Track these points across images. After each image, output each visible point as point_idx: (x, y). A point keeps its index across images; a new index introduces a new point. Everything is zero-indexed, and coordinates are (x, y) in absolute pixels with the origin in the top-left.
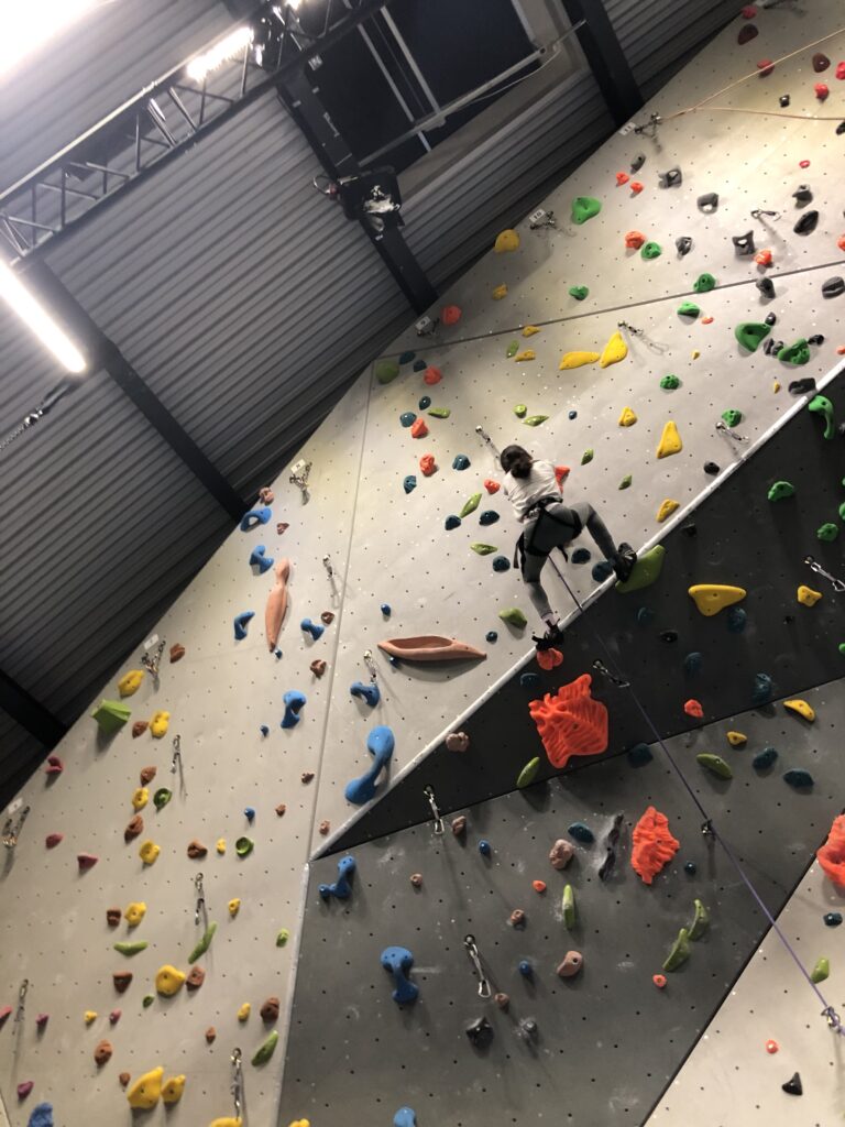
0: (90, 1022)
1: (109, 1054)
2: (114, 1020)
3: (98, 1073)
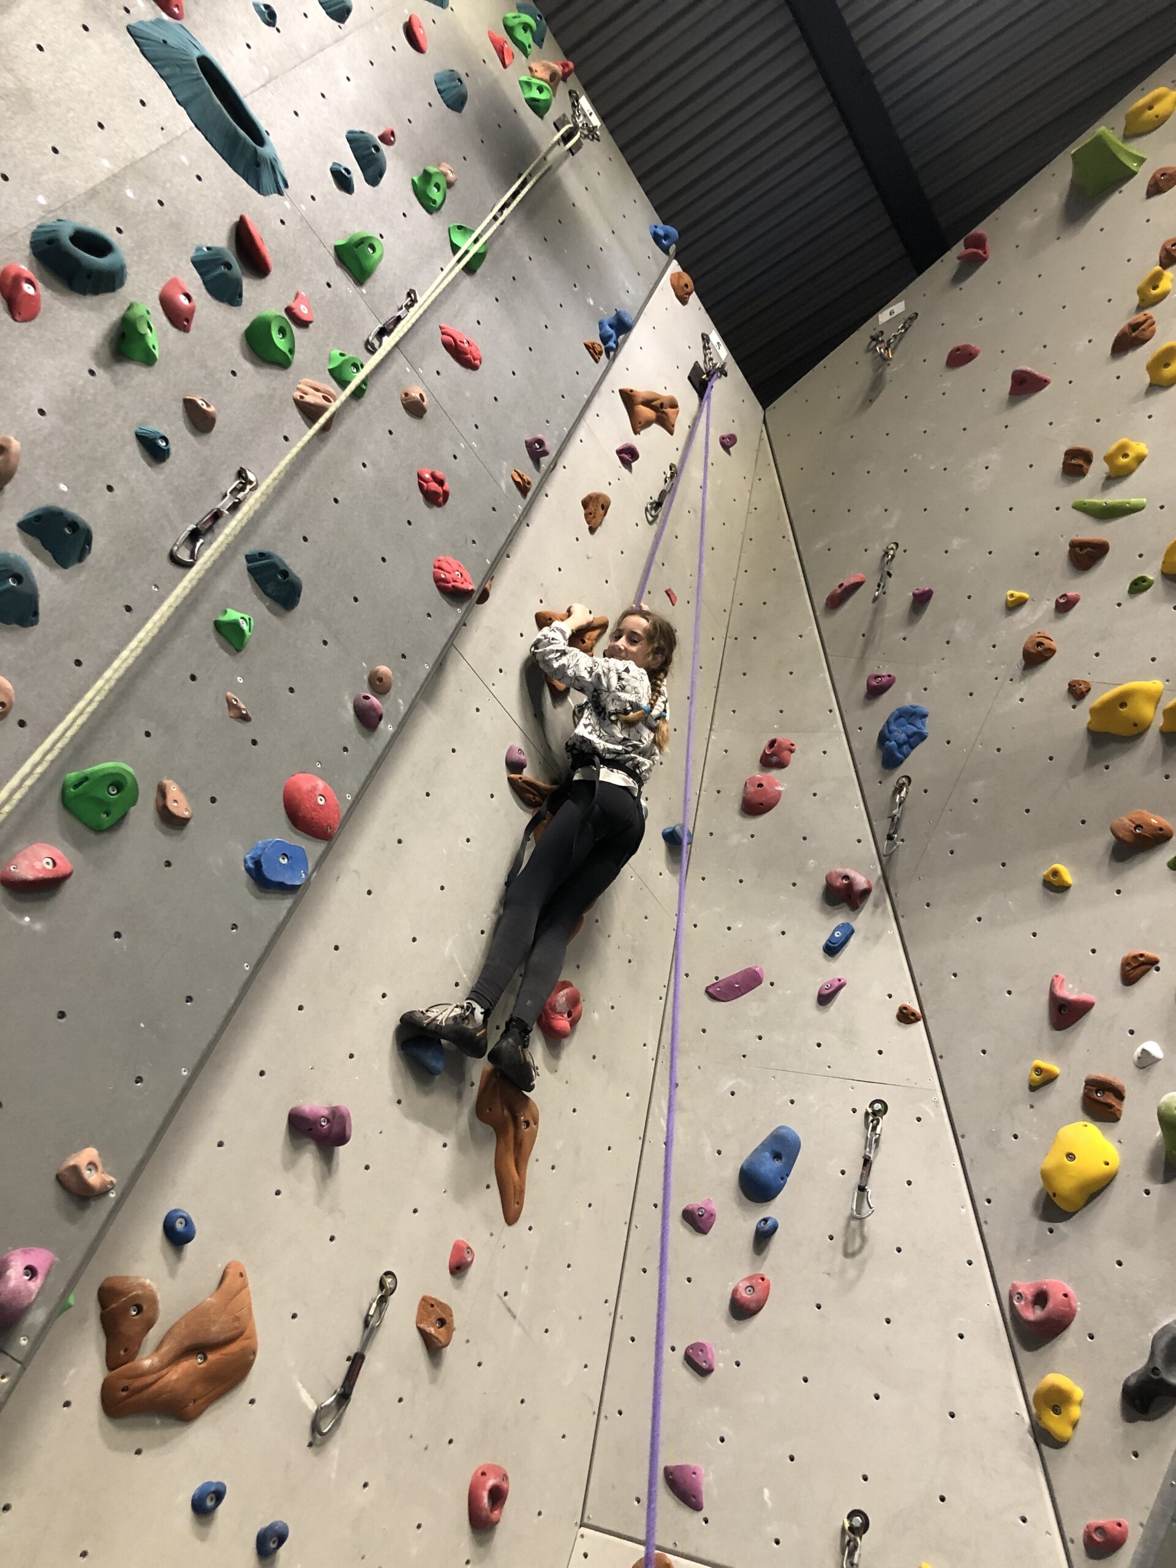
0: (1015, 606)
1: (1052, 652)
2: (1065, 606)
3: (1023, 677)
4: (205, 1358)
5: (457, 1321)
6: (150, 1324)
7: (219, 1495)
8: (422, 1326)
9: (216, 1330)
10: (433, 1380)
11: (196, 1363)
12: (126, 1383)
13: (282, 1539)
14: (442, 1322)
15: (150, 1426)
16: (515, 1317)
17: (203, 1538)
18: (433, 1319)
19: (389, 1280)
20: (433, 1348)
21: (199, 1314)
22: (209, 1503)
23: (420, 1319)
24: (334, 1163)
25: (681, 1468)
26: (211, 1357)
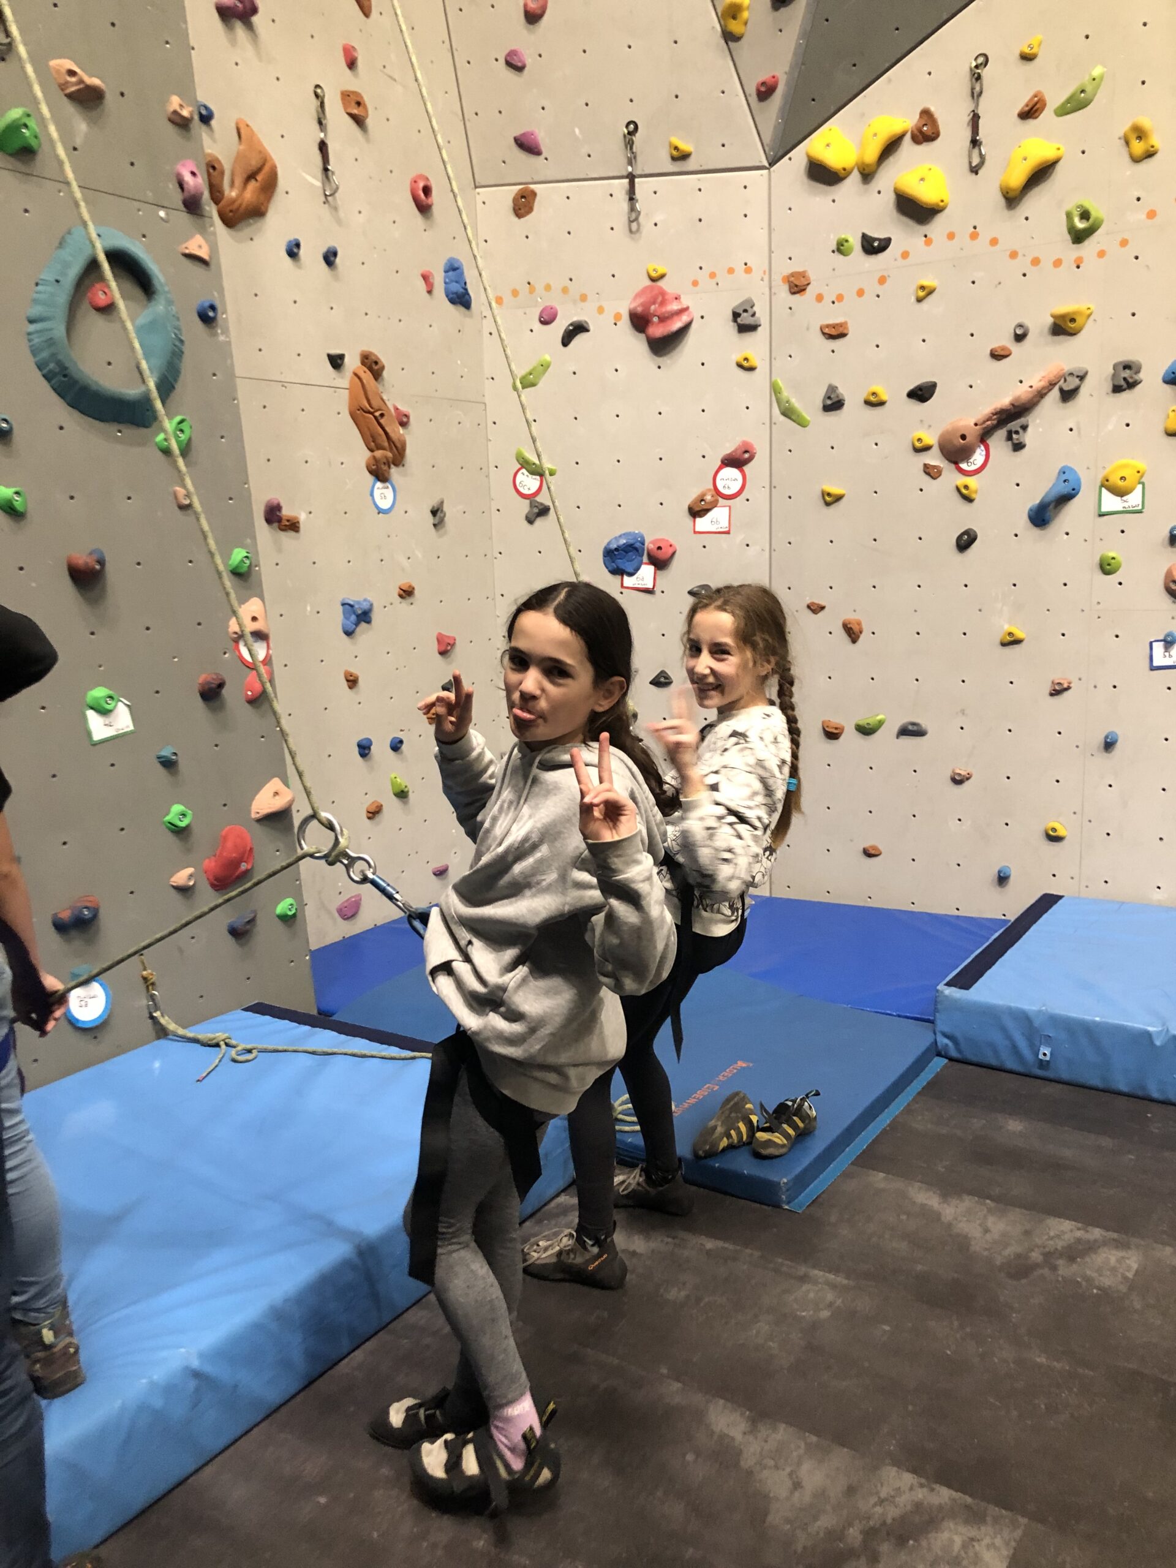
4: (256, 180)
5: (367, 99)
6: (222, 173)
7: (298, 245)
8: (350, 111)
9: (254, 163)
10: (368, 140)
11: (252, 185)
12: (229, 209)
13: (335, 254)
14: (359, 104)
15: (250, 225)
16: (395, 80)
17: (300, 267)
18: (353, 104)
19: (319, 91)
20: (359, 121)
21: (239, 157)
22: (295, 250)
23: (345, 105)
24: (255, 28)
25: (524, 135)
26: (259, 177)
